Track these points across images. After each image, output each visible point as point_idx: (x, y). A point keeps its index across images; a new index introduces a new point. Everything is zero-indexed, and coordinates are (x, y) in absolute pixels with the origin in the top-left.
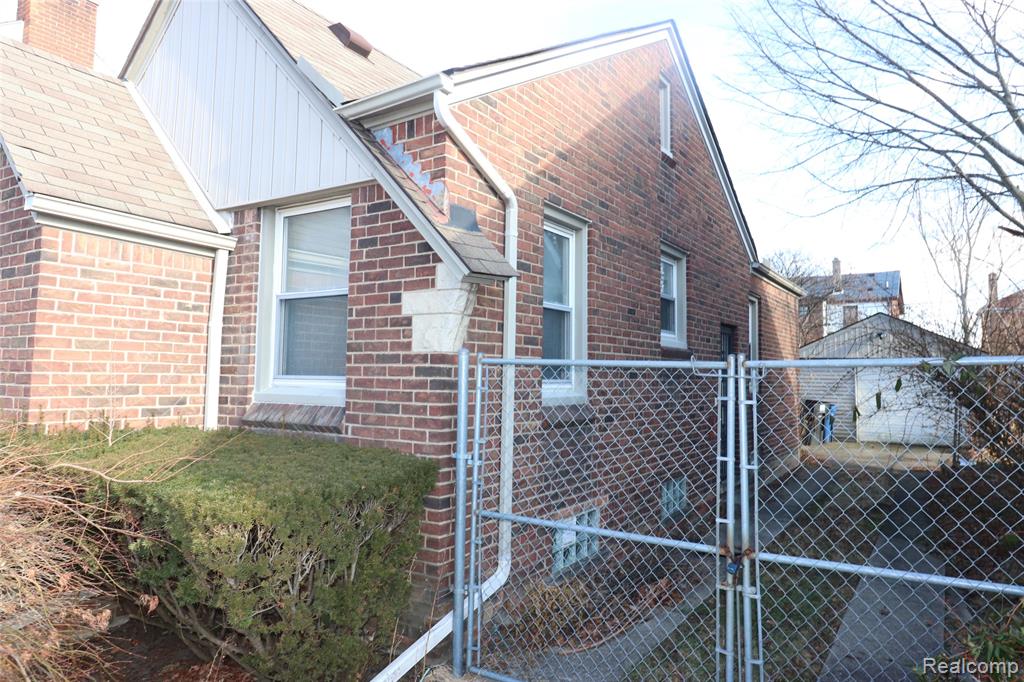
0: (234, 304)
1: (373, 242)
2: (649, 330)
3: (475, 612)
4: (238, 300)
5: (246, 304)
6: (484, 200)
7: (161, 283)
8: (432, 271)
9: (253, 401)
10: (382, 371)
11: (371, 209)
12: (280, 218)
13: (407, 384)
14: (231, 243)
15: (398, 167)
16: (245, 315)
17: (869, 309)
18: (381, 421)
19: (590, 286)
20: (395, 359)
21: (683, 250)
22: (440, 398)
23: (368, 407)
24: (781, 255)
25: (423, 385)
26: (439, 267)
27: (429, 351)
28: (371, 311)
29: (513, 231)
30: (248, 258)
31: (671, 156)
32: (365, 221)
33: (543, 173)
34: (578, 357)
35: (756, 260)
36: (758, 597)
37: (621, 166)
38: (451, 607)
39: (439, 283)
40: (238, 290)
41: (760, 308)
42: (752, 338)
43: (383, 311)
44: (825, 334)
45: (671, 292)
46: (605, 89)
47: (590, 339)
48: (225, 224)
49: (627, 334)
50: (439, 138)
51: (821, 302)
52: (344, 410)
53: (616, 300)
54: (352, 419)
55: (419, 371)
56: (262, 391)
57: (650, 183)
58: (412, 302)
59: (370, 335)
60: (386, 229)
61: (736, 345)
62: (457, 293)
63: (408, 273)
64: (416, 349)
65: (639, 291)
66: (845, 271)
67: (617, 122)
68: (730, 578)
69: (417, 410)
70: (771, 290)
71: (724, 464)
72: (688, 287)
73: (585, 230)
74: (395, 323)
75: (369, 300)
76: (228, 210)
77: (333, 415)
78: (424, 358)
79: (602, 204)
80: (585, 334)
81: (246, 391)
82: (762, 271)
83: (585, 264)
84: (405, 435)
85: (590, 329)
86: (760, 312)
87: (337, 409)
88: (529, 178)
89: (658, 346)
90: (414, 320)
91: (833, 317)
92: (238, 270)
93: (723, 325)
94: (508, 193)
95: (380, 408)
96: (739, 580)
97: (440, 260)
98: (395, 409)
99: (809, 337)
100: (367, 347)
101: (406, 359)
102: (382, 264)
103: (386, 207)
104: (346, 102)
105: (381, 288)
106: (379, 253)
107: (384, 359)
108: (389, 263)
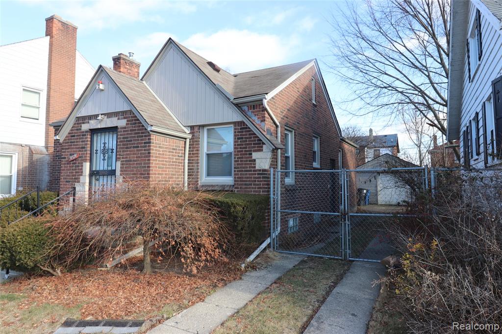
0: (192, 155)
1: (242, 138)
2: (310, 162)
3: (277, 236)
4: (193, 154)
5: (196, 155)
6: (272, 126)
7: (174, 149)
8: (262, 147)
9: (199, 184)
10: (246, 174)
11: (241, 129)
12: (205, 129)
13: (254, 178)
14: (190, 136)
15: (250, 117)
16: (197, 158)
17: (383, 151)
18: (246, 188)
19: (295, 148)
20: (251, 171)
21: (319, 134)
22: (265, 181)
23: (242, 184)
24: (348, 128)
25: (260, 178)
26: (264, 146)
27: (261, 169)
28: (242, 158)
29: (279, 135)
30: (196, 141)
31: (315, 103)
32: (238, 132)
33: (284, 116)
34: (292, 169)
35: (341, 136)
36: (349, 223)
37: (302, 110)
38: (270, 236)
39: (264, 150)
40: (193, 151)
41: (342, 153)
42: (340, 164)
43: (245, 158)
44: (366, 162)
45: (315, 149)
46: (298, 86)
47: (295, 165)
48: (188, 131)
49: (304, 163)
50: (263, 111)
51: (364, 148)
52: (233, 185)
53: (302, 153)
54: (236, 188)
55: (258, 174)
56: (202, 181)
57: (310, 114)
58: (255, 155)
59: (242, 164)
60: (246, 135)
61: (335, 167)
62: (270, 153)
63: (254, 147)
64: (257, 168)
65: (307, 149)
66: (374, 134)
67: (301, 96)
68: (343, 220)
69: (258, 185)
70: (346, 146)
71: (341, 194)
72: (320, 147)
73: (294, 131)
74: (250, 161)
75: (241, 154)
76: (188, 126)
77: (230, 187)
78: (260, 170)
79: (298, 123)
80: (294, 163)
81: (197, 181)
82: (343, 140)
83: (294, 142)
84: (254, 191)
85: (295, 162)
86: (342, 154)
87: (231, 185)
88: (282, 118)
89: (312, 167)
90: (256, 160)
91: (369, 154)
92: (193, 145)
93: (331, 159)
94: (278, 124)
95: (245, 185)
96: (345, 220)
97: (265, 144)
98: (251, 184)
99: (360, 163)
100: (241, 168)
101: (254, 171)
102: (245, 145)
103: (246, 128)
104: (235, 99)
105: (245, 151)
106: (244, 141)
107: (247, 171)
108: (248, 144)
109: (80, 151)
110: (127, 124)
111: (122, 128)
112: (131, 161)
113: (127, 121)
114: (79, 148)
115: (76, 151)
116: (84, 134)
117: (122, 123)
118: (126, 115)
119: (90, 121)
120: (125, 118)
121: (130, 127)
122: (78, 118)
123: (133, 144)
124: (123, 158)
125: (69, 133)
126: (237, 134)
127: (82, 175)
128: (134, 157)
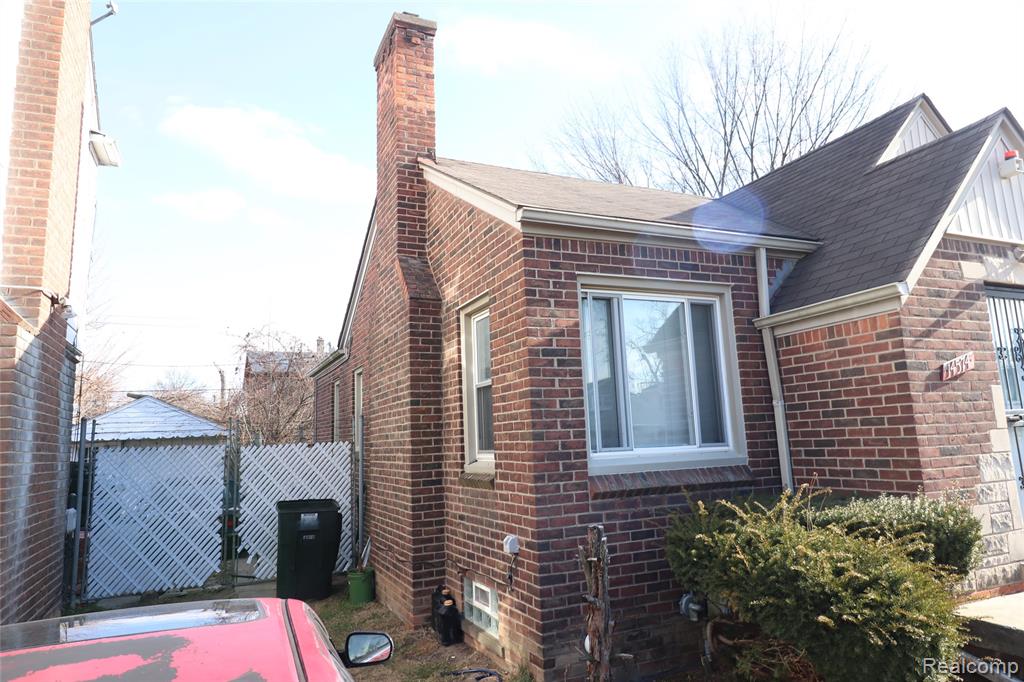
119: (984, 257)
127: (994, 427)
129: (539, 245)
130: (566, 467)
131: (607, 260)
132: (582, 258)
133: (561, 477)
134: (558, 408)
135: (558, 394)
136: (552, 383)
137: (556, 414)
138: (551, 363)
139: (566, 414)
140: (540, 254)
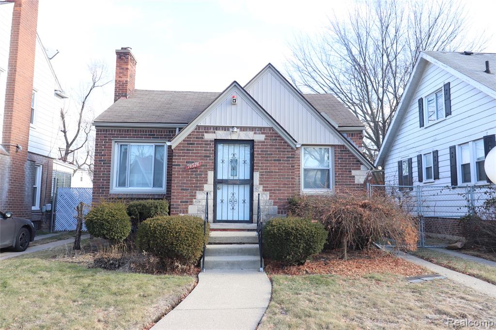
1: (343, 158)
8: (360, 166)
10: (347, 187)
11: (340, 151)
12: (303, 148)
20: (351, 185)
26: (362, 166)
27: (359, 183)
28: (343, 174)
39: (361, 169)
43: (345, 174)
50: (360, 139)
55: (357, 187)
58: (354, 173)
59: (343, 179)
60: (346, 156)
62: (365, 171)
63: (353, 166)
64: (356, 183)
74: (350, 177)
75: (341, 171)
78: (358, 185)
90: (356, 176)
97: (362, 164)
100: (342, 182)
101: (353, 185)
102: (345, 164)
103: (346, 151)
104: (339, 127)
105: (345, 169)
106: (344, 161)
107: (347, 185)
108: (348, 164)
109: (202, 159)
110: (265, 139)
111: (259, 142)
112: (272, 172)
113: (266, 136)
114: (200, 156)
115: (198, 159)
116: (207, 143)
117: (259, 137)
118: (264, 131)
119: (216, 131)
120: (262, 133)
121: (270, 142)
122: (199, 127)
123: (273, 157)
124: (261, 169)
125: (184, 141)
126: (337, 154)
127: (206, 183)
128: (275, 169)
129: (101, 131)
130: (102, 191)
131: (122, 134)
132: (114, 134)
133: (100, 193)
134: (102, 175)
135: (102, 171)
136: (101, 169)
137: (101, 177)
138: (101, 163)
139: (104, 177)
140: (101, 134)
